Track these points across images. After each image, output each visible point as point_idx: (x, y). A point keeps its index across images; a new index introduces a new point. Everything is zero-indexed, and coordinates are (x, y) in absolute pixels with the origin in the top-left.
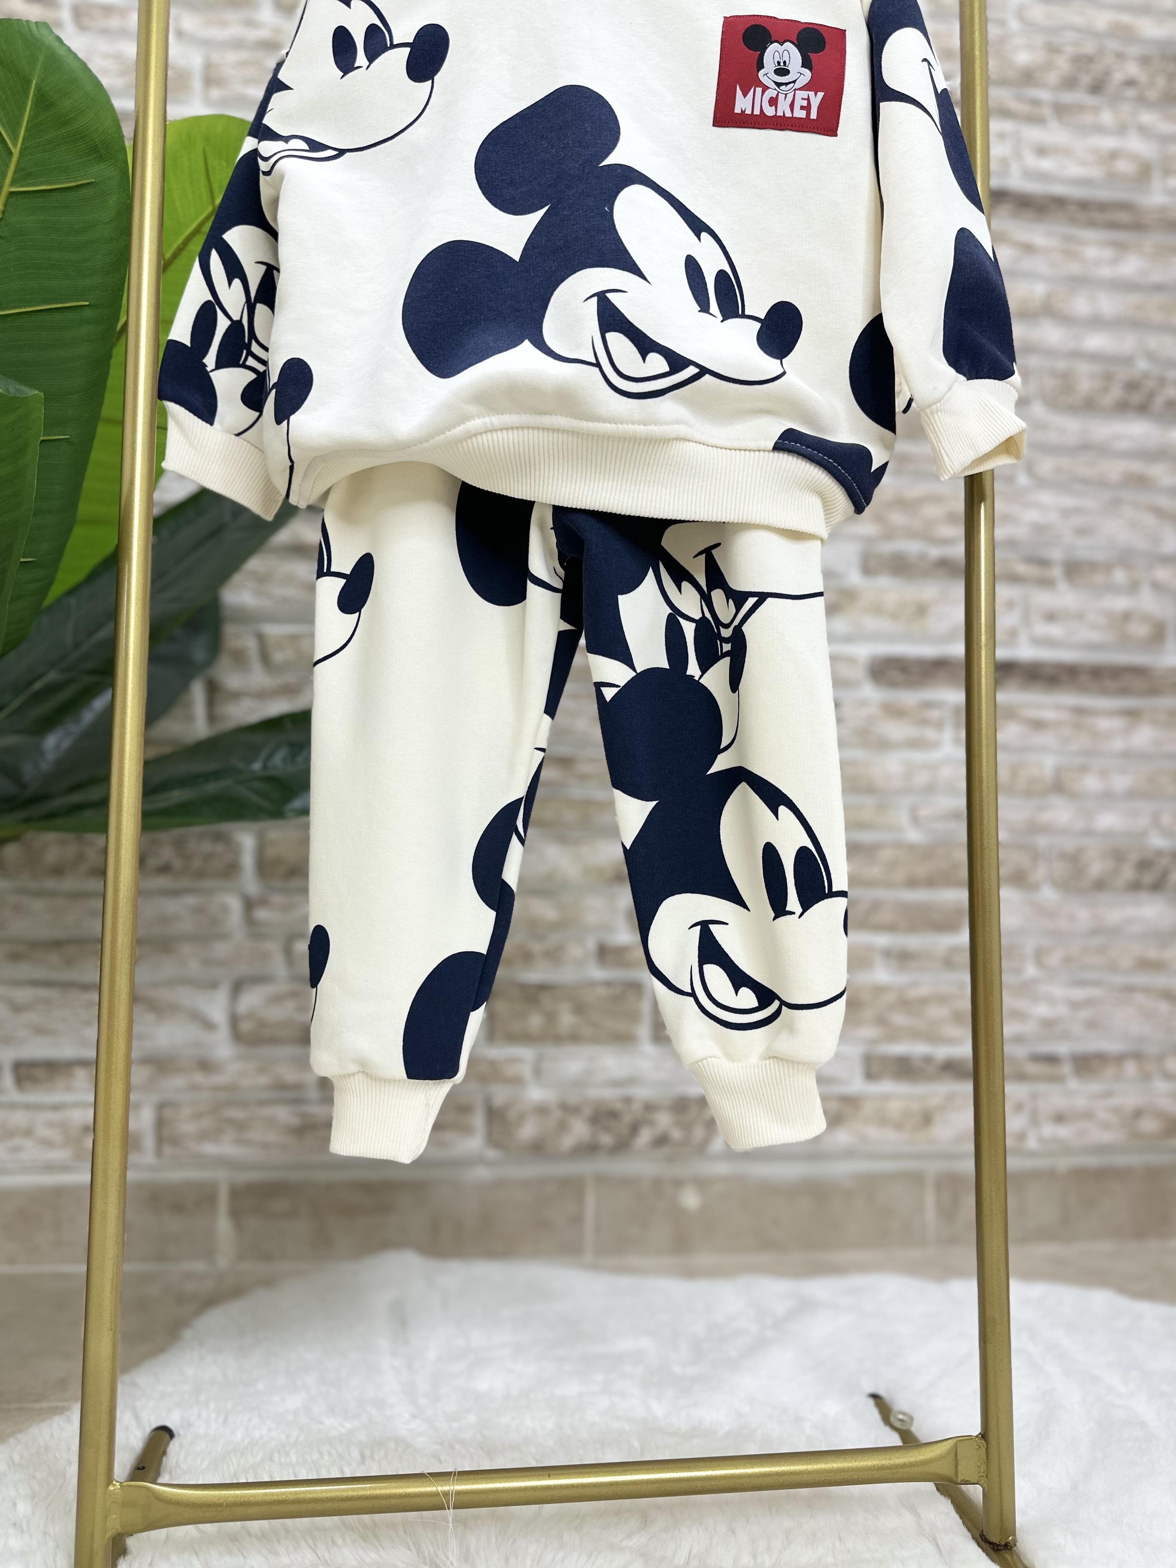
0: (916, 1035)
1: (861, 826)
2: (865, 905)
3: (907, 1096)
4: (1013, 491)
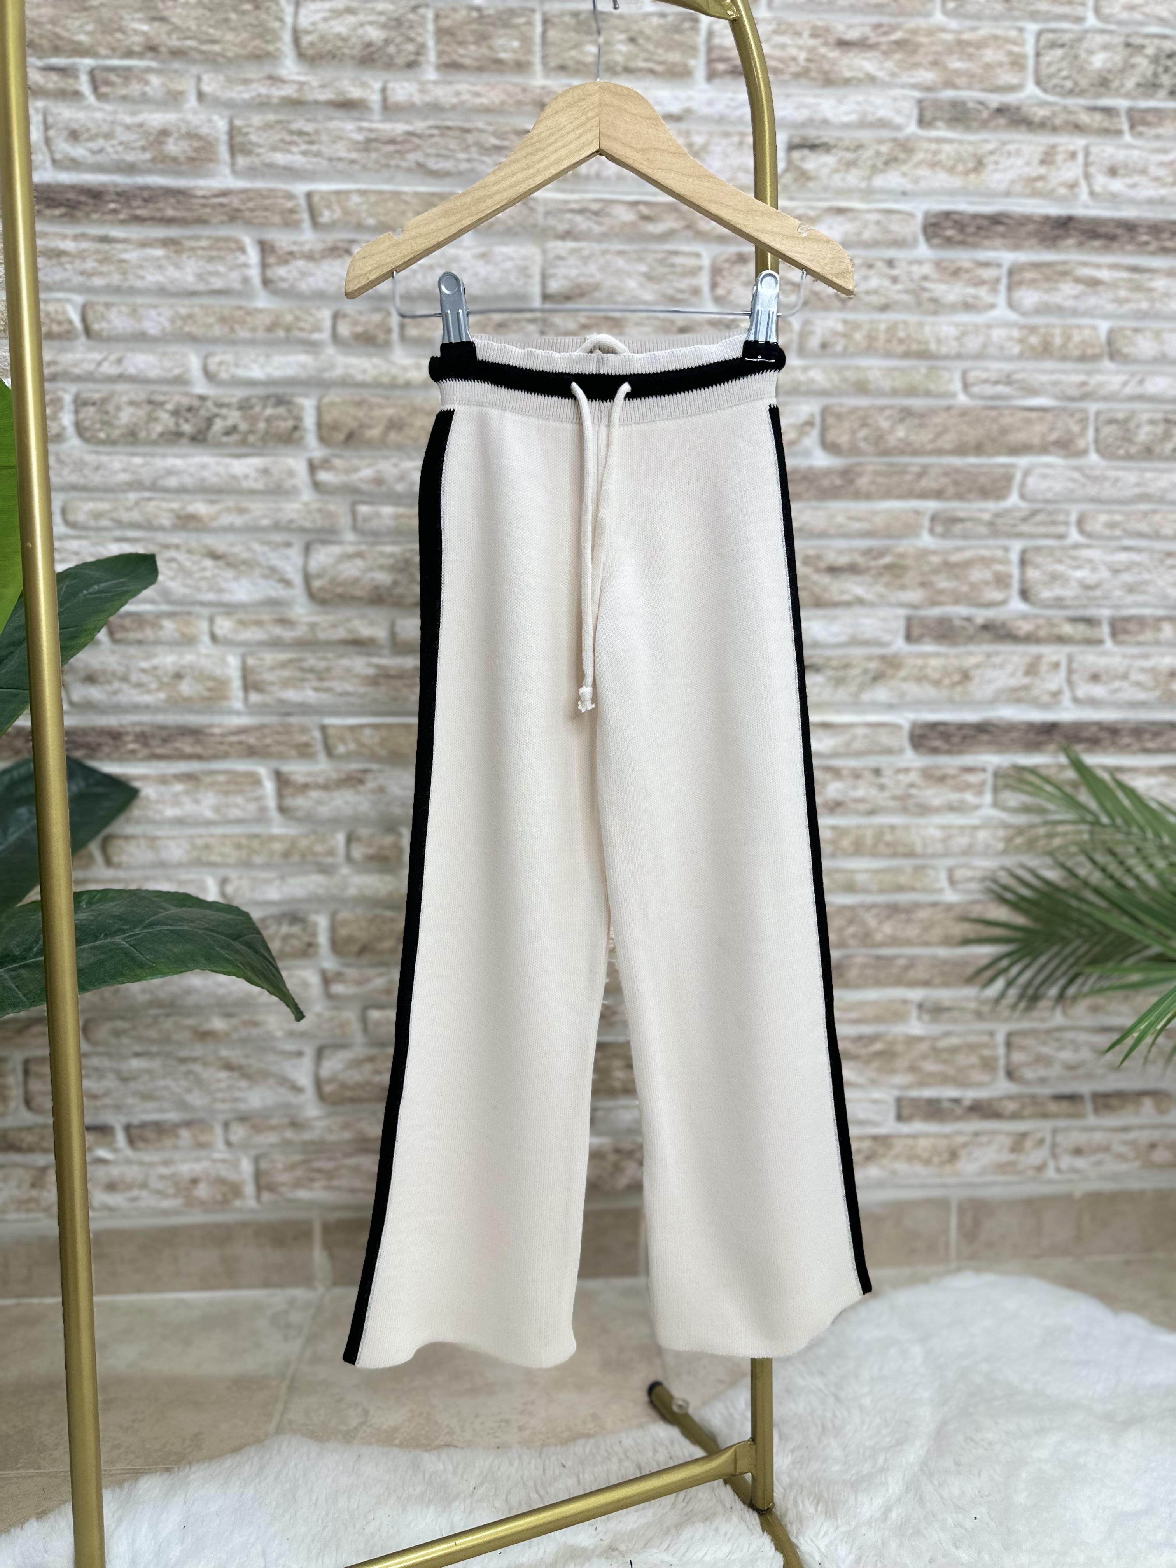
0: (945, 1080)
1: (900, 889)
2: (902, 962)
3: (936, 1136)
4: (1063, 548)
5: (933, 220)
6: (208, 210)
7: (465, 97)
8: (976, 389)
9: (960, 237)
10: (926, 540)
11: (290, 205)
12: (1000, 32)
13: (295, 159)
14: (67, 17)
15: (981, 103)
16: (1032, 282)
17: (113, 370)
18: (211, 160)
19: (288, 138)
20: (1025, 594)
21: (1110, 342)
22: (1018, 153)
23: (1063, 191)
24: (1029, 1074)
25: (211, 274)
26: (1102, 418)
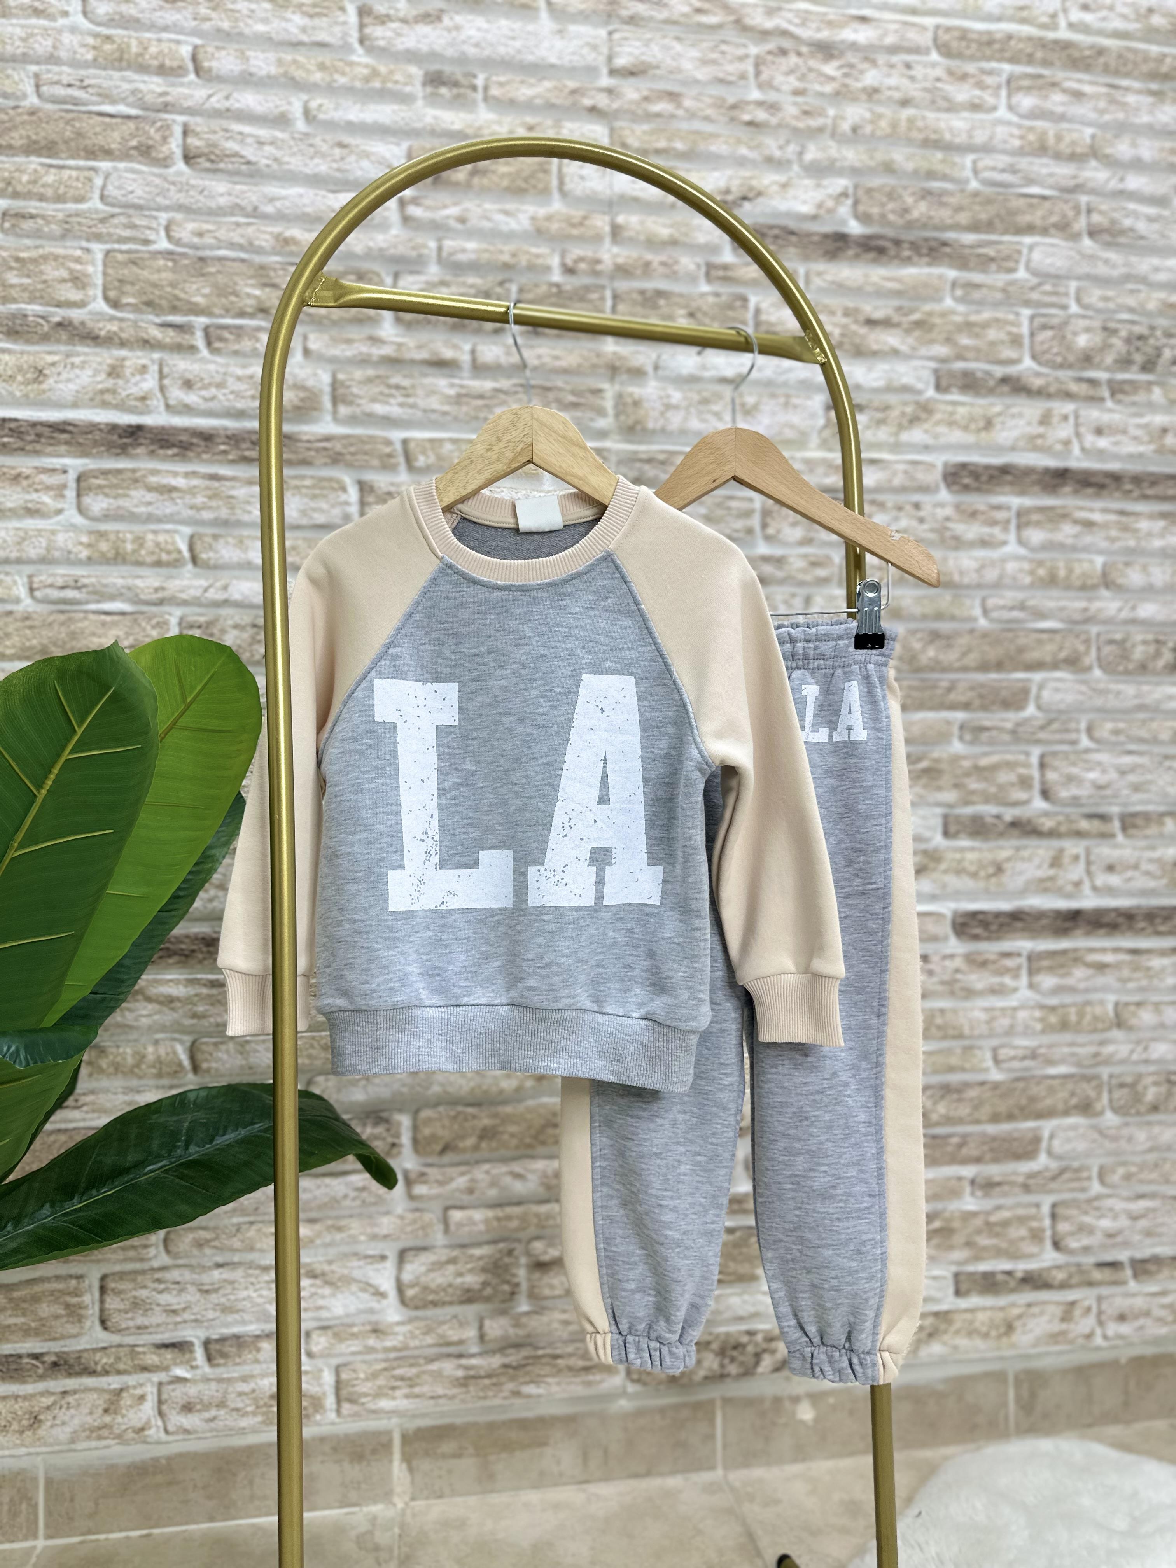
0: (998, 1253)
1: (951, 1069)
2: (955, 1140)
3: (992, 1308)
4: (1076, 752)
5: (953, 470)
6: (313, 453)
7: (547, 360)
8: (995, 615)
9: (974, 484)
10: (957, 747)
11: (387, 450)
12: (1000, 315)
13: (393, 409)
14: (185, 281)
15: (988, 373)
16: (1038, 524)
17: (220, 596)
18: (315, 409)
19: (386, 391)
20: (1045, 794)
21: (1105, 574)
22: (1020, 415)
23: (1059, 447)
24: (1074, 1244)
25: (314, 510)
26: (1103, 638)
